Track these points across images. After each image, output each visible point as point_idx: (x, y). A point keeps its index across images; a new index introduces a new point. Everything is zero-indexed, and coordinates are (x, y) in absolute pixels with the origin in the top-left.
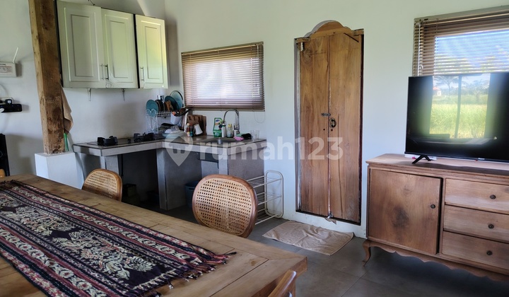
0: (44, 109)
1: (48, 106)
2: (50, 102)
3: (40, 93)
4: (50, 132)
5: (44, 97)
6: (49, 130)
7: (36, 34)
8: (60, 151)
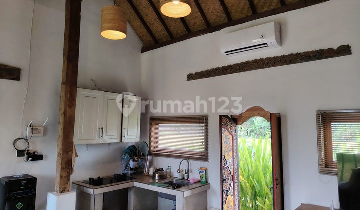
0: (60, 161)
1: (63, 158)
2: (65, 156)
3: (59, 150)
4: (61, 177)
5: (61, 153)
6: (61, 176)
7: (63, 111)
8: (66, 192)
